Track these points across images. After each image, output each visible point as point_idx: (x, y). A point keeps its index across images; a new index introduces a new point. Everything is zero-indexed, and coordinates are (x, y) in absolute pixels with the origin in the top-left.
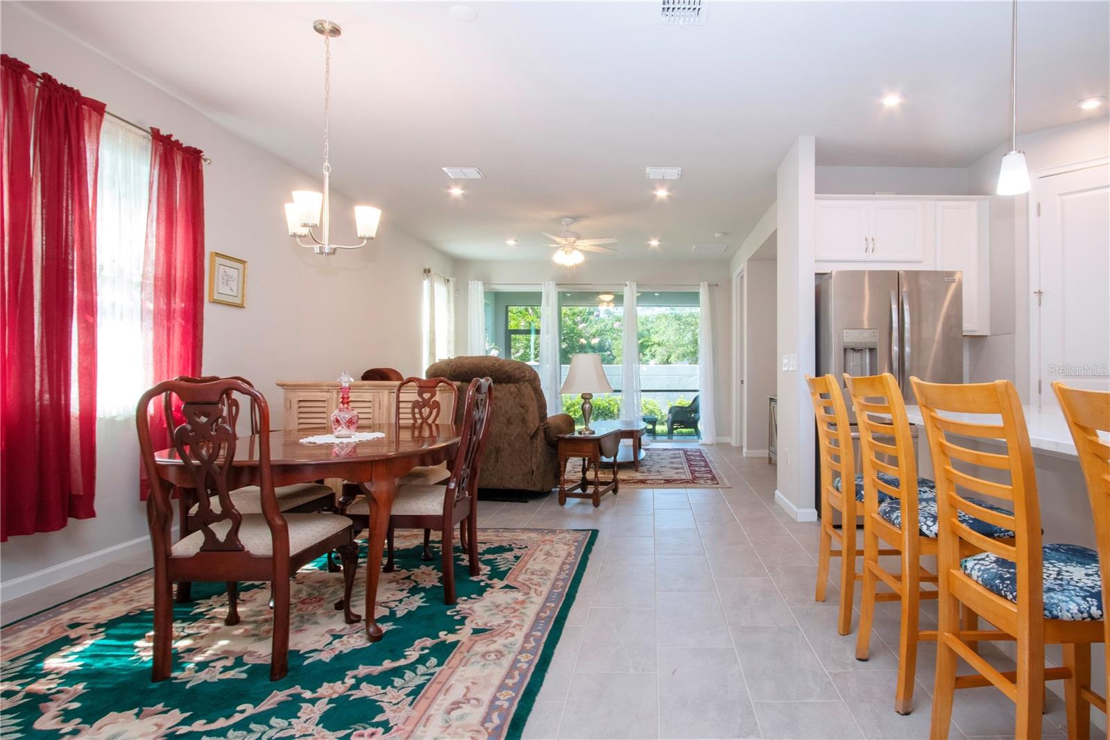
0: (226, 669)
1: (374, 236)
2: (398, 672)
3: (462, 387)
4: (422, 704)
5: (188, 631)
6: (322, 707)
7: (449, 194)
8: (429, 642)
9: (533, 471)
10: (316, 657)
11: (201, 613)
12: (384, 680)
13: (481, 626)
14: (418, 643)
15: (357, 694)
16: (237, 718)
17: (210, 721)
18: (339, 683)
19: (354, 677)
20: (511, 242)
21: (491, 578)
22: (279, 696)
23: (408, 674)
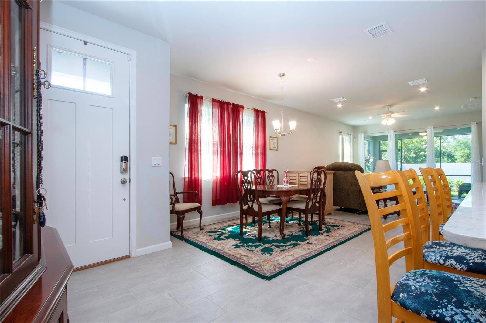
0: (252, 236)
1: (294, 129)
2: (282, 246)
3: (336, 173)
4: (282, 253)
5: (251, 228)
6: (263, 247)
7: (337, 107)
8: (294, 242)
9: (361, 203)
10: (269, 239)
11: (255, 226)
12: (278, 247)
13: (310, 242)
14: (292, 242)
15: (271, 247)
16: (248, 245)
17: (244, 244)
18: (269, 245)
19: (273, 244)
20: (370, 118)
21: (324, 232)
22: (257, 244)
23: (284, 247)
